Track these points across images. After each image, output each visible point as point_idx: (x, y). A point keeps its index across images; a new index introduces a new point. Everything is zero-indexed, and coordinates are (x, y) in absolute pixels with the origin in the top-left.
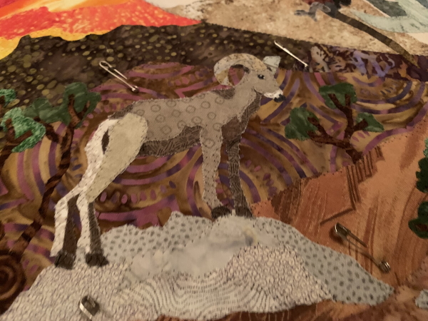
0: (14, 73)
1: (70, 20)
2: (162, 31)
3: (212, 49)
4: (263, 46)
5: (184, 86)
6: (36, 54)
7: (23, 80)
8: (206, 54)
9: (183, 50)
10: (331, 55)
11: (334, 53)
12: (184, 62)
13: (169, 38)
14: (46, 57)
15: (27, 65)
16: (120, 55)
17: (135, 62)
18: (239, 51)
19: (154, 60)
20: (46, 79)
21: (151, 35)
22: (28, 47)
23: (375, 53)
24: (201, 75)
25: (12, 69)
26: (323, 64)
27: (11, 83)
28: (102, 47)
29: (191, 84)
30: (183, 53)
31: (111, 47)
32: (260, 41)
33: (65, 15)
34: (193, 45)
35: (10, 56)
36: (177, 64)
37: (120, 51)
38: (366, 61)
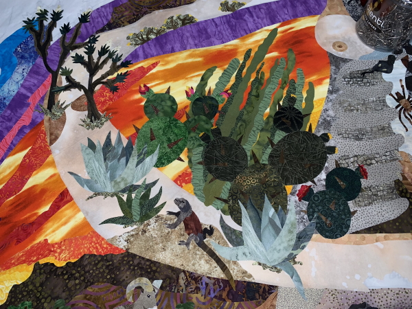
0: (31, 290)
1: (59, 251)
2: (105, 258)
3: (128, 273)
4: (155, 272)
5: (110, 301)
6: (42, 276)
7: (35, 295)
8: (124, 278)
9: (114, 273)
10: (189, 279)
11: (192, 278)
12: (113, 283)
13: (108, 264)
14: (47, 278)
15: (38, 285)
16: (82, 278)
17: (89, 284)
18: (141, 276)
19: (98, 281)
20: (46, 296)
21: (99, 262)
22: (38, 271)
23: (214, 278)
24: (119, 293)
25: (31, 287)
26: (184, 287)
27: (30, 297)
28: (74, 272)
29: (114, 299)
30: (113, 276)
31: (78, 272)
32: (154, 268)
33: (56, 246)
34: (119, 270)
35: (30, 278)
36: (109, 284)
37: (82, 275)
38: (207, 284)
